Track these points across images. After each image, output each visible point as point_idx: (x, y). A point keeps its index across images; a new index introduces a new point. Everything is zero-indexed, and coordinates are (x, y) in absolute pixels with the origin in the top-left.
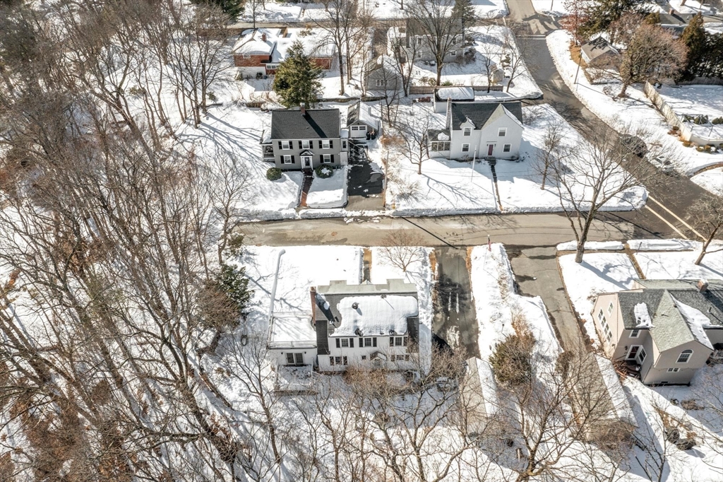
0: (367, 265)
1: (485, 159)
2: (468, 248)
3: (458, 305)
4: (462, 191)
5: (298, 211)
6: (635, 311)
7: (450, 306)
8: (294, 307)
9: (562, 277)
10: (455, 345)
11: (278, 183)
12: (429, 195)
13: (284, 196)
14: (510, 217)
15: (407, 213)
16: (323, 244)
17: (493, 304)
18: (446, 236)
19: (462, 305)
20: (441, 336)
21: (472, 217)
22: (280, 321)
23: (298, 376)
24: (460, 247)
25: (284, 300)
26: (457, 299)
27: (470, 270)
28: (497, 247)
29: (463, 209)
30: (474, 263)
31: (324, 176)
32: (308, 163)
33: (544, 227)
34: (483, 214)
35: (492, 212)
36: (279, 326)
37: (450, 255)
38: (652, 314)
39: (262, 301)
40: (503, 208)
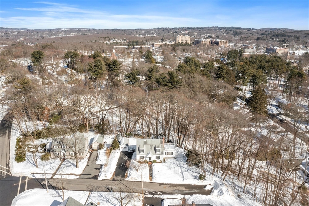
9: (85, 168)
16: (169, 184)
24: (115, 180)
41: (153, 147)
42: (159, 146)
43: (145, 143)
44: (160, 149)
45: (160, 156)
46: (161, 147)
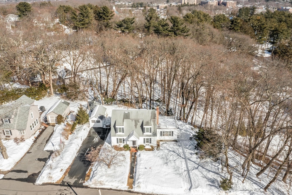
8: (172, 151)
9: (22, 158)
24: (66, 184)
25: (179, 155)
37: (75, 178)
41: (138, 124)
42: (149, 121)
43: (127, 116)
44: (151, 127)
45: (150, 139)
46: (152, 123)
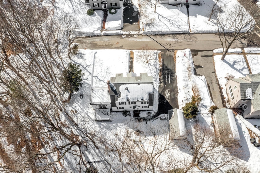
0: (132, 59)
1: (184, 4)
2: (175, 51)
3: (170, 79)
4: (173, 22)
5: (101, 31)
6: (246, 92)
7: (166, 80)
8: (101, 81)
9: (214, 66)
10: (168, 99)
11: (92, 17)
12: (159, 24)
13: (95, 24)
14: (194, 35)
15: (149, 33)
16: (113, 48)
17: (184, 80)
18: (166, 45)
19: (172, 79)
20: (162, 94)
21: (177, 35)
22: (95, 92)
23: (104, 114)
24: (171, 51)
25: (97, 77)
26: (170, 77)
27: (176, 62)
28: (187, 51)
29: (174, 31)
30: (177, 59)
31: (113, 13)
32: (105, 7)
33: (209, 41)
34: (182, 34)
35: (186, 32)
36: (95, 94)
37: (167, 55)
38: (253, 93)
39: (88, 77)
40: (191, 31)
